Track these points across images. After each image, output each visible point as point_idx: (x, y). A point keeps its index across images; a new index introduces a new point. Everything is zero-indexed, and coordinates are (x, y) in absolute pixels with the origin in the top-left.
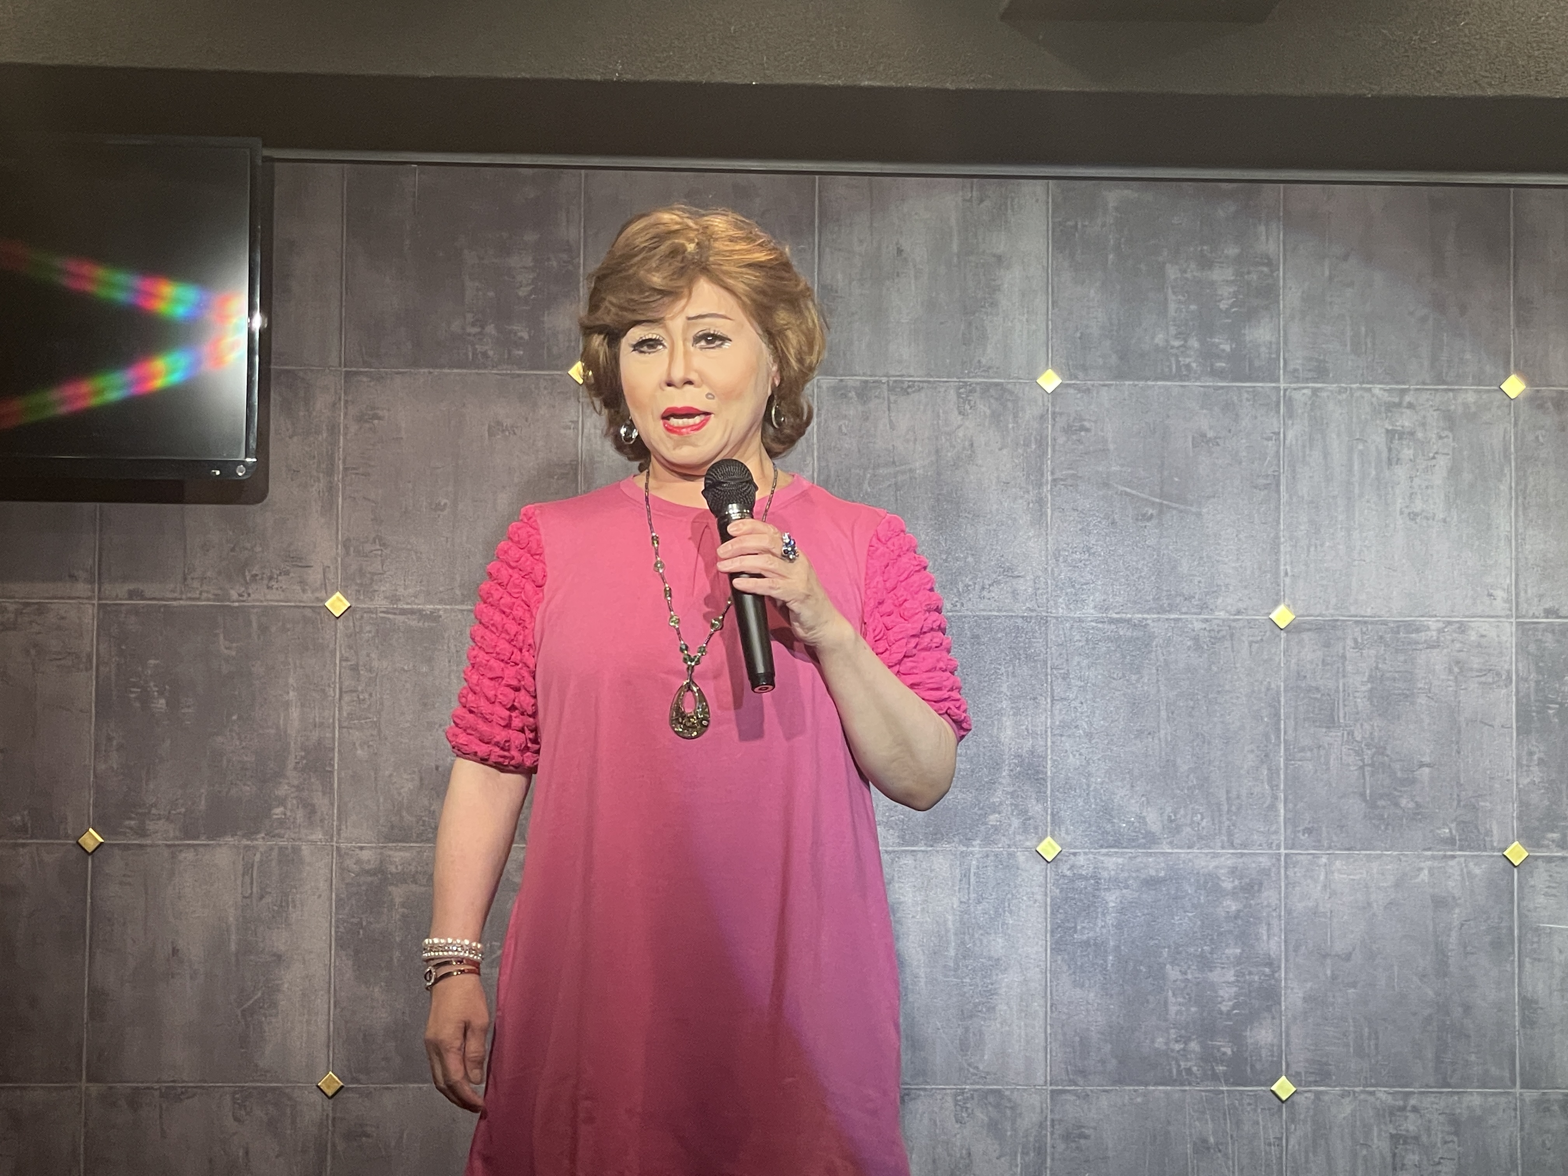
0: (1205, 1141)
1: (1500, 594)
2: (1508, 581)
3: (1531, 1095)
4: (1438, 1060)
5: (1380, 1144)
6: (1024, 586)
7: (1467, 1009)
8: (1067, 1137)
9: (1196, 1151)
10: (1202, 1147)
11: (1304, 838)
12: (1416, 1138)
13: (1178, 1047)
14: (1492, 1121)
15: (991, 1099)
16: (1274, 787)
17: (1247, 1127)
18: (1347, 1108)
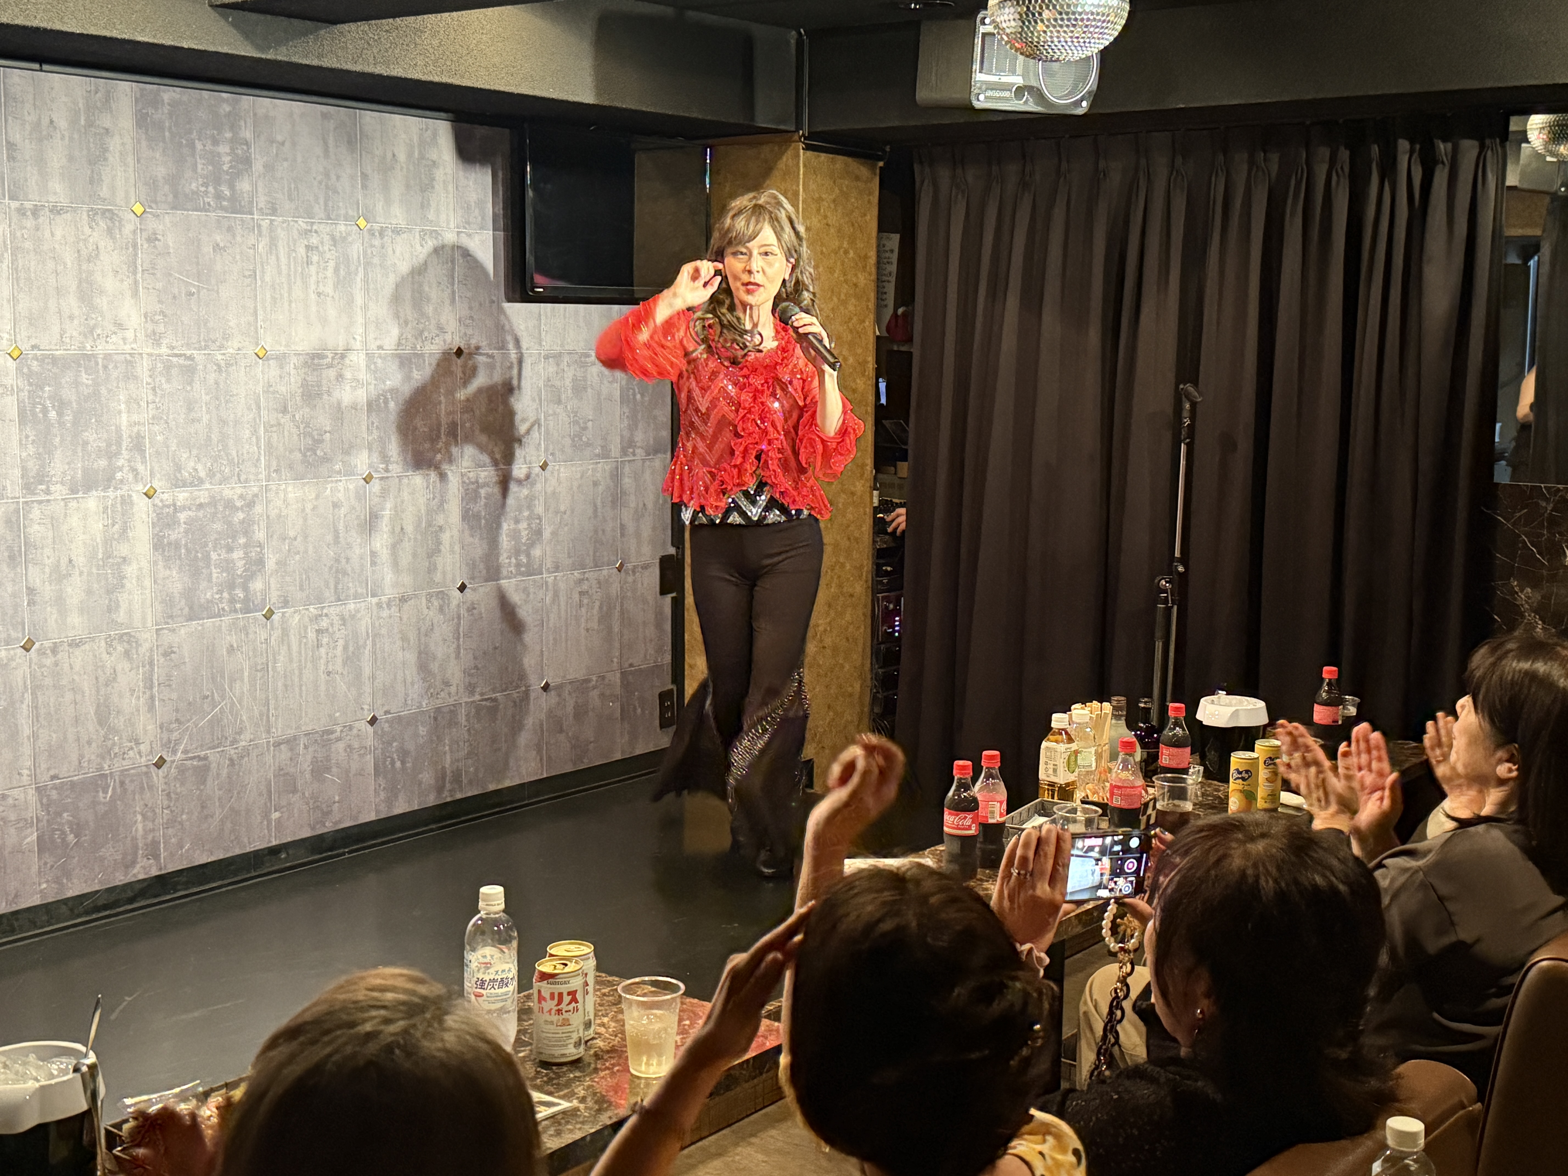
0: (232, 646)
1: (358, 338)
2: (361, 330)
3: (375, 600)
4: (336, 588)
5: (311, 635)
6: (130, 335)
7: (348, 560)
8: (166, 654)
9: (228, 652)
10: (231, 649)
11: (274, 475)
12: (327, 630)
13: (217, 596)
14: (359, 616)
15: (125, 638)
16: (259, 448)
17: (251, 636)
18: (297, 618)
